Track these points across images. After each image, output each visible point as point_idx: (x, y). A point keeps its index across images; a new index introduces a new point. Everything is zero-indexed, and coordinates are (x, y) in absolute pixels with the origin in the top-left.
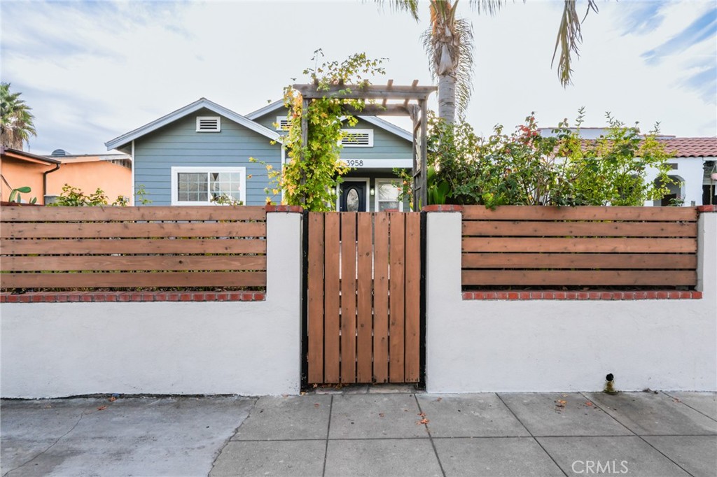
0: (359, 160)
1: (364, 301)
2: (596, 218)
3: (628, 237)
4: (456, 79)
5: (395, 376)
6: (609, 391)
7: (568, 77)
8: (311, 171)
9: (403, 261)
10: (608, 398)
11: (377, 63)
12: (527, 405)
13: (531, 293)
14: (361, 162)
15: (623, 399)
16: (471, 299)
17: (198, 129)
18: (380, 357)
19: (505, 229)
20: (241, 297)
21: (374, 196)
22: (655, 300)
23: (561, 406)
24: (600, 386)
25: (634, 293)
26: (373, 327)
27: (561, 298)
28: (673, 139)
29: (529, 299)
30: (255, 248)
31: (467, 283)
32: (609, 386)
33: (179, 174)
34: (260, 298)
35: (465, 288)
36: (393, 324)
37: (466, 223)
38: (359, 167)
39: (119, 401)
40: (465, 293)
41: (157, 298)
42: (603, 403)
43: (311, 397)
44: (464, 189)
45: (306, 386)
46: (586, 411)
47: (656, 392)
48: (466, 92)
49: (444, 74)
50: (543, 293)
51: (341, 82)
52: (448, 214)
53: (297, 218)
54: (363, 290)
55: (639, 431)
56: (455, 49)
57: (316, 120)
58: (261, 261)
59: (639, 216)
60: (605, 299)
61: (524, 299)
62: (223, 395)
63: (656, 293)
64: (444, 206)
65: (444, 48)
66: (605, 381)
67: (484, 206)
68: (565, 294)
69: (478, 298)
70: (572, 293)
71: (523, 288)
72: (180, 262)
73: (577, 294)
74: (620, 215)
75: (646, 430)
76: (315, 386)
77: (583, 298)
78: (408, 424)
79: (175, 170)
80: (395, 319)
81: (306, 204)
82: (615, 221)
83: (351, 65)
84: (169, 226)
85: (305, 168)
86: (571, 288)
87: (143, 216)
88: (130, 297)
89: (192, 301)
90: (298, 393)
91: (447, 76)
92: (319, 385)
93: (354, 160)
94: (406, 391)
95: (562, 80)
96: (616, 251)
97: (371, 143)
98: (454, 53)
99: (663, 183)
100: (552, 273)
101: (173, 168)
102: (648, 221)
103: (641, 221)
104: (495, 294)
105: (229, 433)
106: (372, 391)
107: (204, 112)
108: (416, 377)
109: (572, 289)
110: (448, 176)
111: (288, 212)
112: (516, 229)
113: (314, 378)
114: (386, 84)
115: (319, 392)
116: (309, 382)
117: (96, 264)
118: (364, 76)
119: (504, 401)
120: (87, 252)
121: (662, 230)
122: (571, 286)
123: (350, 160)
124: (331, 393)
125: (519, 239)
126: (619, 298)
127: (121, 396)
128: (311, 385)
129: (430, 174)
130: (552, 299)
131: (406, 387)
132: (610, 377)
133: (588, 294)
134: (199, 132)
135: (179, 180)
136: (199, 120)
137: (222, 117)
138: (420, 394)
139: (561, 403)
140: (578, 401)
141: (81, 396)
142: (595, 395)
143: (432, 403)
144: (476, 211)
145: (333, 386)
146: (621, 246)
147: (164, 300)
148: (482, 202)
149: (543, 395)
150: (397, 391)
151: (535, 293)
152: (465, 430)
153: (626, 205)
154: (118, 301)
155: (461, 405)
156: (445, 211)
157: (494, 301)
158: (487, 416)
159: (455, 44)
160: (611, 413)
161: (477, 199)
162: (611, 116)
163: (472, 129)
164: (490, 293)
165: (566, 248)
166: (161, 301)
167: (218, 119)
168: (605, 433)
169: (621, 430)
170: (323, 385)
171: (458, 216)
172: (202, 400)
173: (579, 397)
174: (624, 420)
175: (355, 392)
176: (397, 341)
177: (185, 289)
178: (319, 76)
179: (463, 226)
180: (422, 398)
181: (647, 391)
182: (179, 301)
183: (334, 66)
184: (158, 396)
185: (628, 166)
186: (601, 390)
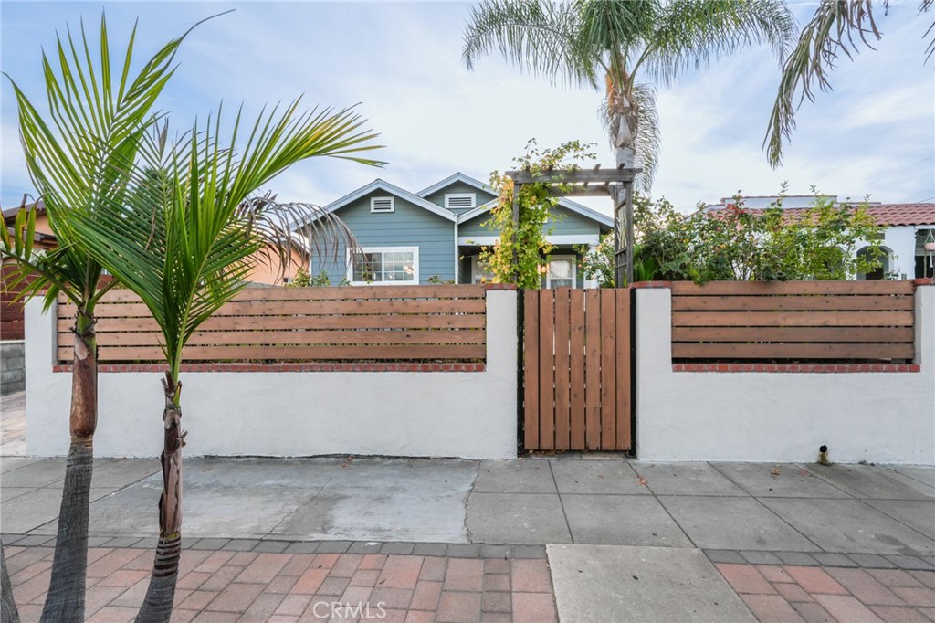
1: (577, 373)
2: (806, 293)
3: (840, 311)
4: (635, 151)
5: (608, 445)
6: (823, 462)
7: (778, 159)
8: (524, 252)
9: (613, 335)
10: (822, 468)
11: (585, 148)
12: (741, 472)
13: (741, 366)
15: (838, 470)
16: (681, 371)
17: (372, 210)
18: (593, 426)
19: (713, 303)
20: (463, 368)
21: (544, 274)
22: (870, 373)
23: (776, 474)
24: (813, 457)
25: (848, 366)
26: (585, 399)
27: (772, 371)
28: (879, 206)
29: (739, 371)
30: (475, 322)
31: (676, 356)
32: (823, 457)
34: (481, 369)
35: (675, 360)
36: (605, 394)
37: (674, 298)
39: (356, 460)
40: (675, 365)
41: (389, 368)
42: (817, 472)
43: (528, 462)
44: (673, 266)
45: (522, 451)
46: (802, 478)
47: (872, 465)
48: (650, 159)
49: (622, 146)
50: (753, 366)
51: (551, 167)
52: (657, 290)
53: (514, 294)
54: (576, 362)
55: (858, 496)
56: (634, 120)
57: (527, 204)
58: (481, 335)
59: (851, 290)
60: (816, 372)
61: (734, 372)
62: (448, 458)
63: (871, 366)
64: (654, 282)
65: (622, 119)
66: (818, 452)
67: (692, 282)
68: (776, 366)
69: (688, 370)
70: (782, 365)
71: (732, 360)
72: (408, 336)
73: (788, 366)
74: (830, 289)
75: (864, 495)
76: (531, 452)
77: (794, 371)
78: (629, 483)
80: (606, 389)
81: (518, 281)
82: (826, 295)
83: (561, 152)
84: (398, 304)
85: (518, 248)
86: (779, 361)
87: (375, 294)
88: (365, 367)
89: (419, 371)
90: (516, 457)
91: (626, 148)
92: (535, 451)
94: (619, 459)
95: (771, 161)
96: (828, 324)
98: (633, 124)
99: (874, 256)
100: (762, 347)
101: (348, 249)
102: (860, 295)
103: (853, 295)
104: (705, 366)
105: (467, 487)
106: (586, 457)
107: (379, 192)
108: (627, 446)
109: (783, 362)
110: (654, 253)
111: (506, 289)
112: (724, 304)
113: (530, 443)
114: (592, 167)
115: (534, 457)
116: (526, 448)
117: (333, 338)
118: (573, 162)
119: (718, 469)
120: (326, 327)
121: (876, 303)
122: (780, 359)
124: (546, 459)
125: (727, 313)
126: (832, 371)
127: (357, 456)
128: (528, 451)
129: (636, 251)
130: (762, 371)
131: (616, 455)
132: (823, 449)
133: (800, 366)
134: (373, 213)
136: (373, 200)
137: (396, 197)
138: (632, 461)
139: (775, 471)
140: (792, 470)
141: (322, 456)
142: (809, 465)
143: (645, 468)
144: (685, 286)
145: (547, 452)
146: (833, 319)
147: (395, 370)
148: (690, 278)
149: (754, 464)
150: (609, 458)
151: (745, 365)
152: (685, 490)
153: (835, 279)
154: (354, 371)
155: (675, 471)
156: (655, 287)
157: (704, 374)
158: (704, 480)
159: (634, 114)
160: (827, 480)
161: (685, 275)
162: (816, 190)
163: (672, 207)
164: (700, 365)
165: (775, 322)
166: (392, 371)
167: (392, 199)
168: (823, 496)
169: (840, 494)
170: (538, 451)
171: (668, 291)
172: (429, 461)
173: (792, 467)
174: (843, 487)
175: (569, 459)
176: (608, 410)
177: (414, 360)
178: (531, 162)
179: (673, 301)
180: (635, 464)
181: (862, 463)
182: (408, 371)
183: (547, 154)
184: (390, 457)
185: (835, 239)
186: (814, 461)
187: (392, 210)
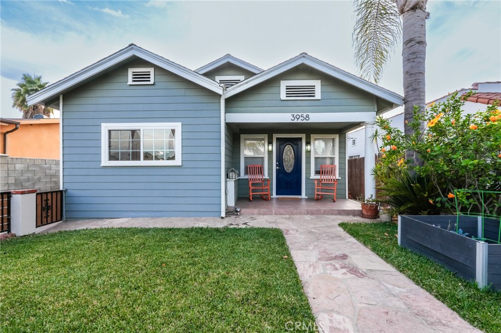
0: (305, 115)
14: (308, 116)
17: (130, 82)
21: (310, 152)
33: (110, 131)
38: (305, 121)
49: (413, 9)
79: (105, 127)
93: (300, 114)
97: (318, 95)
101: (103, 124)
107: (135, 61)
123: (296, 114)
134: (130, 85)
135: (110, 138)
136: (131, 71)
137: (157, 68)
167: (151, 70)
187: (152, 82)
